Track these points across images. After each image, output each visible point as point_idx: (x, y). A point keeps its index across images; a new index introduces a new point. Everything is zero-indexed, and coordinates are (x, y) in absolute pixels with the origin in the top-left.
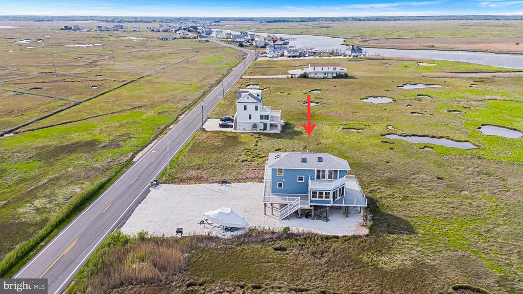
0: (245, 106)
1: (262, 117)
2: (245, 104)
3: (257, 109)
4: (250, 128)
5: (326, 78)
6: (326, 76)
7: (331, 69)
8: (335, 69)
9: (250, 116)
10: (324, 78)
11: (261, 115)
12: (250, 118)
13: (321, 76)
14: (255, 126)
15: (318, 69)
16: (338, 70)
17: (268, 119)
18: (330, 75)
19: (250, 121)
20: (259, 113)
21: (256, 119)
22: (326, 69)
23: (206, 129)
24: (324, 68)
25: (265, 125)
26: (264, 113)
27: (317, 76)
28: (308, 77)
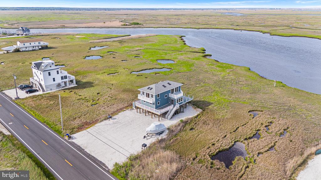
0: (49, 73)
1: (62, 78)
2: (49, 71)
3: (58, 73)
4: (55, 88)
5: (35, 50)
6: (34, 48)
7: (37, 44)
8: (39, 43)
9: (54, 79)
10: (33, 50)
11: (61, 77)
12: (54, 81)
13: (31, 49)
14: (59, 85)
15: (27, 44)
16: (42, 43)
17: (67, 78)
18: (37, 48)
19: (55, 82)
20: (60, 75)
21: (59, 80)
22: (33, 44)
23: (20, 98)
24: (31, 43)
25: (65, 83)
26: (63, 75)
27: (27, 49)
28: (21, 51)
